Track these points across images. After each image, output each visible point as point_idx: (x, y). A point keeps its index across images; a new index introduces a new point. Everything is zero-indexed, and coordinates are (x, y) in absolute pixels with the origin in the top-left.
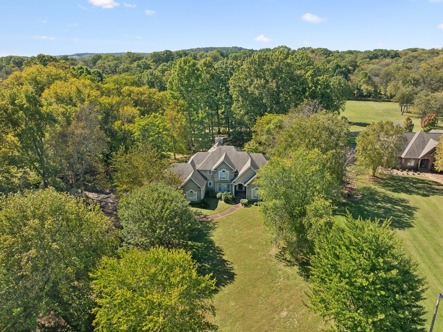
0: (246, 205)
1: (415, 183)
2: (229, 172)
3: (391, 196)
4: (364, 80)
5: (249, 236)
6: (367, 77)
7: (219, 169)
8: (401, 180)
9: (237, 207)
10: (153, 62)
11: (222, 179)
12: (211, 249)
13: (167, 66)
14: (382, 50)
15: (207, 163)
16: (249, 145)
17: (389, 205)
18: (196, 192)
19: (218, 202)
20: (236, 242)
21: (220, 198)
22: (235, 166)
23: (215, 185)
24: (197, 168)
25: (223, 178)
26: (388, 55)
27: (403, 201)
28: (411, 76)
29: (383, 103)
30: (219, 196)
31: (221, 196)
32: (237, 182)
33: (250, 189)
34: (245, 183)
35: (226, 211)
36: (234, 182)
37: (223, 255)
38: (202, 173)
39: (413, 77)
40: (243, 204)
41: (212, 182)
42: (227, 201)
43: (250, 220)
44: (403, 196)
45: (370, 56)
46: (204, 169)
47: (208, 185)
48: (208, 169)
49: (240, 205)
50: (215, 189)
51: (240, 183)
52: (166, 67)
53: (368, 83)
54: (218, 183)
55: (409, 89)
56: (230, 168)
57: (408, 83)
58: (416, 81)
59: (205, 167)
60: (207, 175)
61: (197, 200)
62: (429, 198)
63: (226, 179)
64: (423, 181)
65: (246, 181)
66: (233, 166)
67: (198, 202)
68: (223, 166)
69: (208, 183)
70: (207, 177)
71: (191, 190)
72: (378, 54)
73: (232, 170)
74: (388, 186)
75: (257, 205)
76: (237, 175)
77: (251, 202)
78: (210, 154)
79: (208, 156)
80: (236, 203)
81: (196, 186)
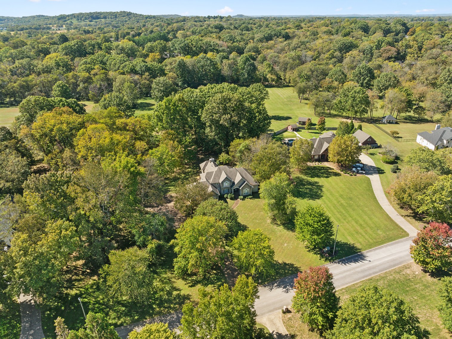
0: (243, 199)
1: (320, 170)
2: (229, 182)
3: (310, 181)
4: (268, 70)
5: (254, 216)
6: (271, 68)
7: (224, 181)
8: (313, 169)
9: (238, 201)
11: (226, 187)
15: (214, 178)
16: (223, 156)
17: (310, 187)
19: (226, 200)
20: (250, 220)
21: (227, 198)
23: (221, 190)
24: (210, 183)
26: (280, 35)
27: (316, 183)
31: (227, 196)
32: (235, 187)
33: (242, 190)
34: (240, 187)
35: (234, 205)
36: (233, 188)
38: (213, 185)
40: (241, 199)
41: (219, 188)
42: (232, 199)
43: (249, 208)
44: (316, 179)
45: (266, 35)
46: (215, 182)
48: (217, 182)
49: (239, 199)
50: (221, 192)
53: (271, 72)
54: (223, 189)
62: (328, 179)
63: (228, 186)
64: (323, 168)
66: (230, 178)
68: (226, 179)
70: (216, 186)
72: (272, 33)
73: (231, 181)
74: (307, 174)
75: (248, 198)
76: (234, 183)
77: (245, 197)
78: (214, 173)
79: (214, 174)
80: (237, 199)
81: (215, 194)
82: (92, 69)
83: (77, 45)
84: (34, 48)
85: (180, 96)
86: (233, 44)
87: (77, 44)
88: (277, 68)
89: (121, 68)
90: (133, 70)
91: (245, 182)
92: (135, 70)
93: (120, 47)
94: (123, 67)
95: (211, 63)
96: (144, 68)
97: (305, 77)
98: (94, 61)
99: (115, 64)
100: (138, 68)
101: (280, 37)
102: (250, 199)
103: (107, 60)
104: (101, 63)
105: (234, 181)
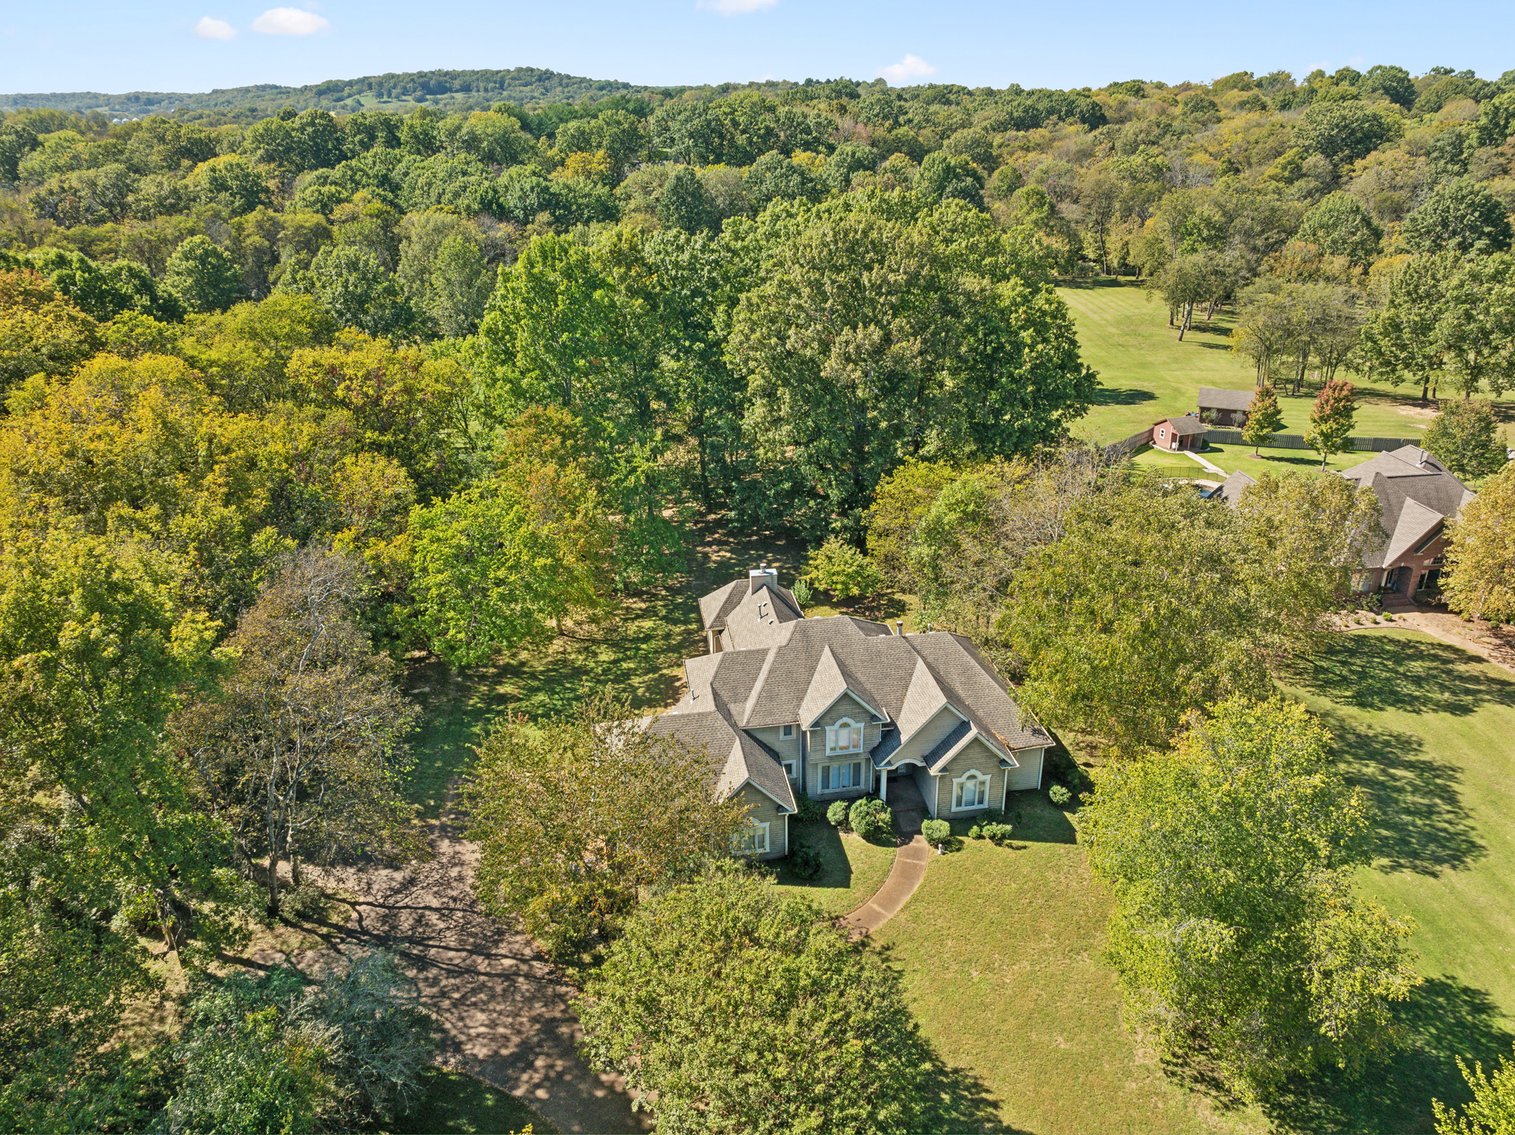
0: (948, 844)
1: (1399, 659)
2: (862, 725)
3: (1362, 730)
4: (1034, 215)
5: (1034, 992)
6: (1046, 207)
7: (827, 719)
8: (1352, 653)
9: (917, 854)
10: (262, 160)
11: (839, 752)
12: (942, 1087)
13: (336, 184)
14: (1050, 95)
15: (768, 694)
16: (830, 558)
17: (1371, 769)
18: (768, 825)
19: (839, 840)
20: (1004, 1028)
21: (846, 826)
22: (878, 698)
23: (809, 771)
24: (742, 723)
25: (842, 748)
26: (1070, 113)
27: (1405, 743)
28: (1198, 210)
29: (1100, 291)
30: (840, 816)
31: (847, 816)
32: (898, 760)
33: (947, 780)
34: (931, 758)
35: (889, 881)
36: (889, 763)
37: (995, 1105)
38: (760, 736)
39: (1206, 214)
40: (934, 842)
41: (793, 762)
42: (874, 835)
43: (992, 912)
44: (1391, 721)
45: (1015, 114)
46: (769, 721)
49: (920, 842)
50: (809, 784)
51: (908, 761)
52: (333, 189)
53: (1047, 225)
54: (821, 765)
55: (1199, 258)
56: (867, 712)
57: (1191, 234)
58: (1214, 227)
59: (771, 714)
60: (779, 742)
61: (769, 848)
62: (1469, 718)
63: (852, 751)
65: (927, 753)
66: (872, 700)
67: (771, 857)
68: (845, 707)
69: (784, 769)
70: (777, 747)
72: (1040, 107)
73: (874, 718)
74: (1328, 683)
75: (980, 837)
76: (890, 733)
77: (961, 823)
78: (770, 657)
79: (766, 668)
80: (907, 838)
81: (767, 803)
82: (339, 201)
83: (310, 129)
84: (162, 139)
85: (619, 236)
86: (894, 132)
87: (312, 124)
88: (1069, 210)
89: (448, 196)
90: (490, 203)
91: (964, 727)
92: (500, 206)
93: (464, 131)
94: (457, 195)
95: (803, 184)
96: (533, 199)
97: (1205, 233)
98: (357, 177)
99: (430, 184)
100: (511, 201)
101: (1071, 119)
102: (998, 840)
103: (406, 174)
104: (381, 184)
105: (898, 716)
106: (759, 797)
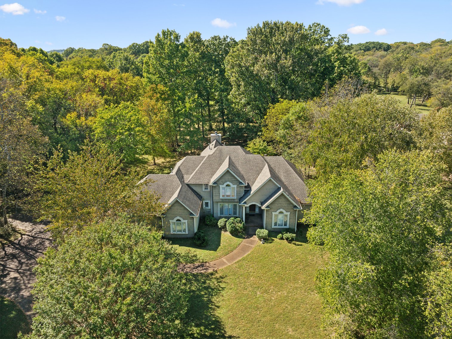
0: (265, 239)
2: (236, 186)
4: (363, 71)
5: (284, 305)
6: (367, 68)
7: (220, 181)
9: (252, 243)
11: (226, 198)
14: (374, 43)
15: (200, 172)
18: (186, 221)
19: (220, 234)
20: (263, 319)
21: (224, 228)
22: (245, 177)
23: (215, 205)
24: (186, 182)
25: (227, 196)
26: (380, 48)
28: (419, 64)
30: (222, 224)
31: (225, 224)
32: (249, 201)
33: (270, 213)
34: (262, 204)
35: (235, 251)
36: (245, 203)
38: (194, 188)
39: (422, 65)
40: (260, 238)
41: (209, 202)
42: (235, 233)
43: (277, 269)
45: (362, 48)
46: (198, 182)
47: (204, 206)
48: (203, 181)
49: (255, 238)
50: (215, 212)
51: (254, 203)
53: (367, 74)
54: (219, 203)
55: (419, 79)
56: (238, 180)
57: (416, 72)
58: (425, 69)
59: (199, 179)
60: (202, 191)
61: (187, 233)
63: (231, 198)
65: (262, 201)
66: (242, 177)
67: (188, 236)
68: (227, 177)
69: (204, 203)
70: (202, 194)
71: (178, 218)
72: (370, 46)
73: (241, 183)
75: (282, 238)
76: (248, 189)
77: (273, 233)
78: (206, 158)
79: (202, 162)
80: (250, 236)
81: (186, 211)
88: (375, 70)
91: (279, 189)
101: (380, 50)
102: (290, 241)
105: (252, 185)
106: (182, 208)
